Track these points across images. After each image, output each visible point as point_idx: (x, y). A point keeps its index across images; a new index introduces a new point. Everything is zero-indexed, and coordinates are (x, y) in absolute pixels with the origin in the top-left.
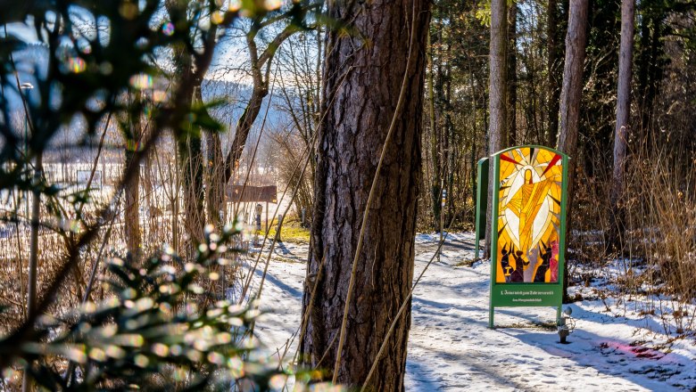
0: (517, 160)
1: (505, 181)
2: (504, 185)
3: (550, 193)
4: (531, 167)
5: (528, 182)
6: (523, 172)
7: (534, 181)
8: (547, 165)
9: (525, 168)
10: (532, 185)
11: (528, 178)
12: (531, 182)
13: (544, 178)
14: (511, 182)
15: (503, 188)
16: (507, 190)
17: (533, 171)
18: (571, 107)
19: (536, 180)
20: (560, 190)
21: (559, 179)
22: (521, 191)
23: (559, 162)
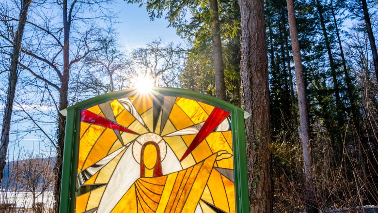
0: (120, 121)
1: (92, 171)
2: (90, 182)
3: (207, 197)
4: (155, 138)
5: (149, 173)
6: (137, 148)
7: (166, 169)
8: (195, 131)
9: (143, 140)
10: (160, 180)
11: (150, 162)
12: (158, 172)
13: (189, 162)
14: (106, 172)
15: (85, 190)
16: (95, 194)
17: (162, 146)
18: (254, 72)
19: (171, 165)
20: (231, 190)
21: (228, 163)
22: (132, 195)
23: (224, 125)
